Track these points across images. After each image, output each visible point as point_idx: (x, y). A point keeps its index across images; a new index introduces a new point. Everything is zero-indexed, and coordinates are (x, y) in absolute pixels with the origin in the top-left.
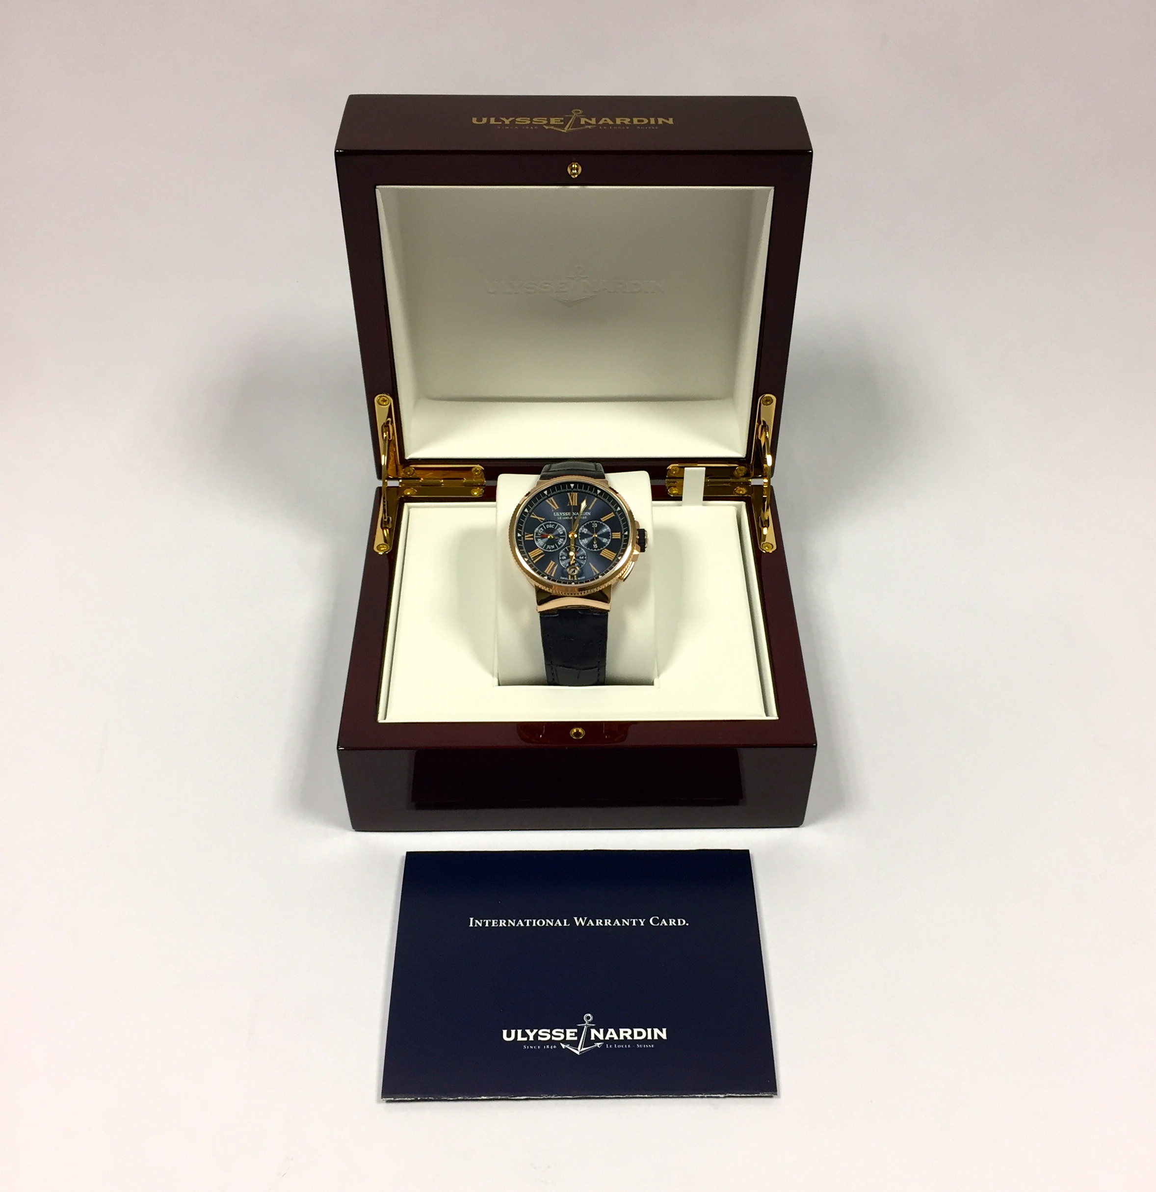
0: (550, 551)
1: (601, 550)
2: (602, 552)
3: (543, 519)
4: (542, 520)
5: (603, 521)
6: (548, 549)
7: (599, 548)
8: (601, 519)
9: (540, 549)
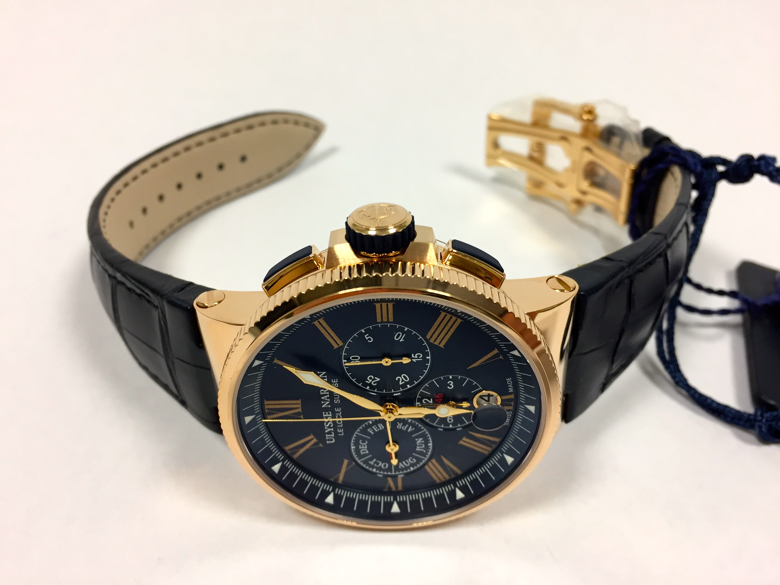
0: (430, 444)
1: (431, 345)
2: (436, 343)
3: (346, 462)
4: (348, 465)
5: (341, 344)
6: (427, 448)
7: (422, 350)
8: (336, 346)
9: (426, 463)
